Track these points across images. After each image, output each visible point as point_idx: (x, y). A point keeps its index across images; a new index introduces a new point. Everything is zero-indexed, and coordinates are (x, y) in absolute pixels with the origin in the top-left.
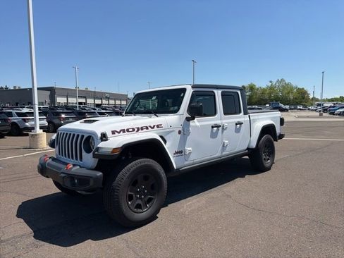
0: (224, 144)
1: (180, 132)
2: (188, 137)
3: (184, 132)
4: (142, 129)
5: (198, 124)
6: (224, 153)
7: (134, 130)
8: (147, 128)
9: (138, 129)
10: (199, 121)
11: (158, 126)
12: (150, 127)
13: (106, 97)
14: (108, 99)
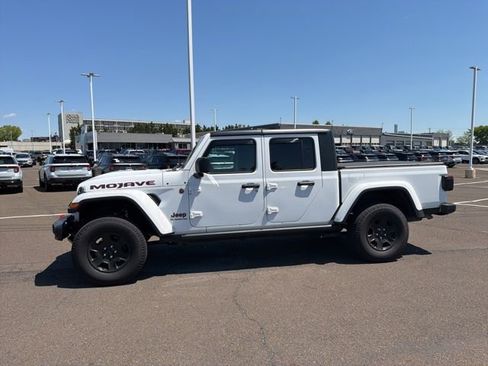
0: (267, 212)
1: (181, 191)
2: (196, 198)
3: (189, 192)
4: (126, 185)
5: (214, 182)
6: (269, 224)
7: (115, 186)
8: (133, 184)
9: (121, 185)
10: (216, 179)
11: (148, 183)
12: (138, 183)
13: (348, 134)
14: (350, 135)
